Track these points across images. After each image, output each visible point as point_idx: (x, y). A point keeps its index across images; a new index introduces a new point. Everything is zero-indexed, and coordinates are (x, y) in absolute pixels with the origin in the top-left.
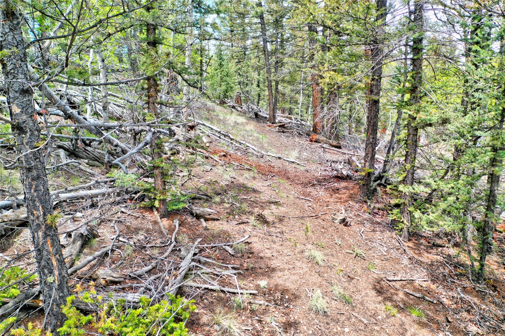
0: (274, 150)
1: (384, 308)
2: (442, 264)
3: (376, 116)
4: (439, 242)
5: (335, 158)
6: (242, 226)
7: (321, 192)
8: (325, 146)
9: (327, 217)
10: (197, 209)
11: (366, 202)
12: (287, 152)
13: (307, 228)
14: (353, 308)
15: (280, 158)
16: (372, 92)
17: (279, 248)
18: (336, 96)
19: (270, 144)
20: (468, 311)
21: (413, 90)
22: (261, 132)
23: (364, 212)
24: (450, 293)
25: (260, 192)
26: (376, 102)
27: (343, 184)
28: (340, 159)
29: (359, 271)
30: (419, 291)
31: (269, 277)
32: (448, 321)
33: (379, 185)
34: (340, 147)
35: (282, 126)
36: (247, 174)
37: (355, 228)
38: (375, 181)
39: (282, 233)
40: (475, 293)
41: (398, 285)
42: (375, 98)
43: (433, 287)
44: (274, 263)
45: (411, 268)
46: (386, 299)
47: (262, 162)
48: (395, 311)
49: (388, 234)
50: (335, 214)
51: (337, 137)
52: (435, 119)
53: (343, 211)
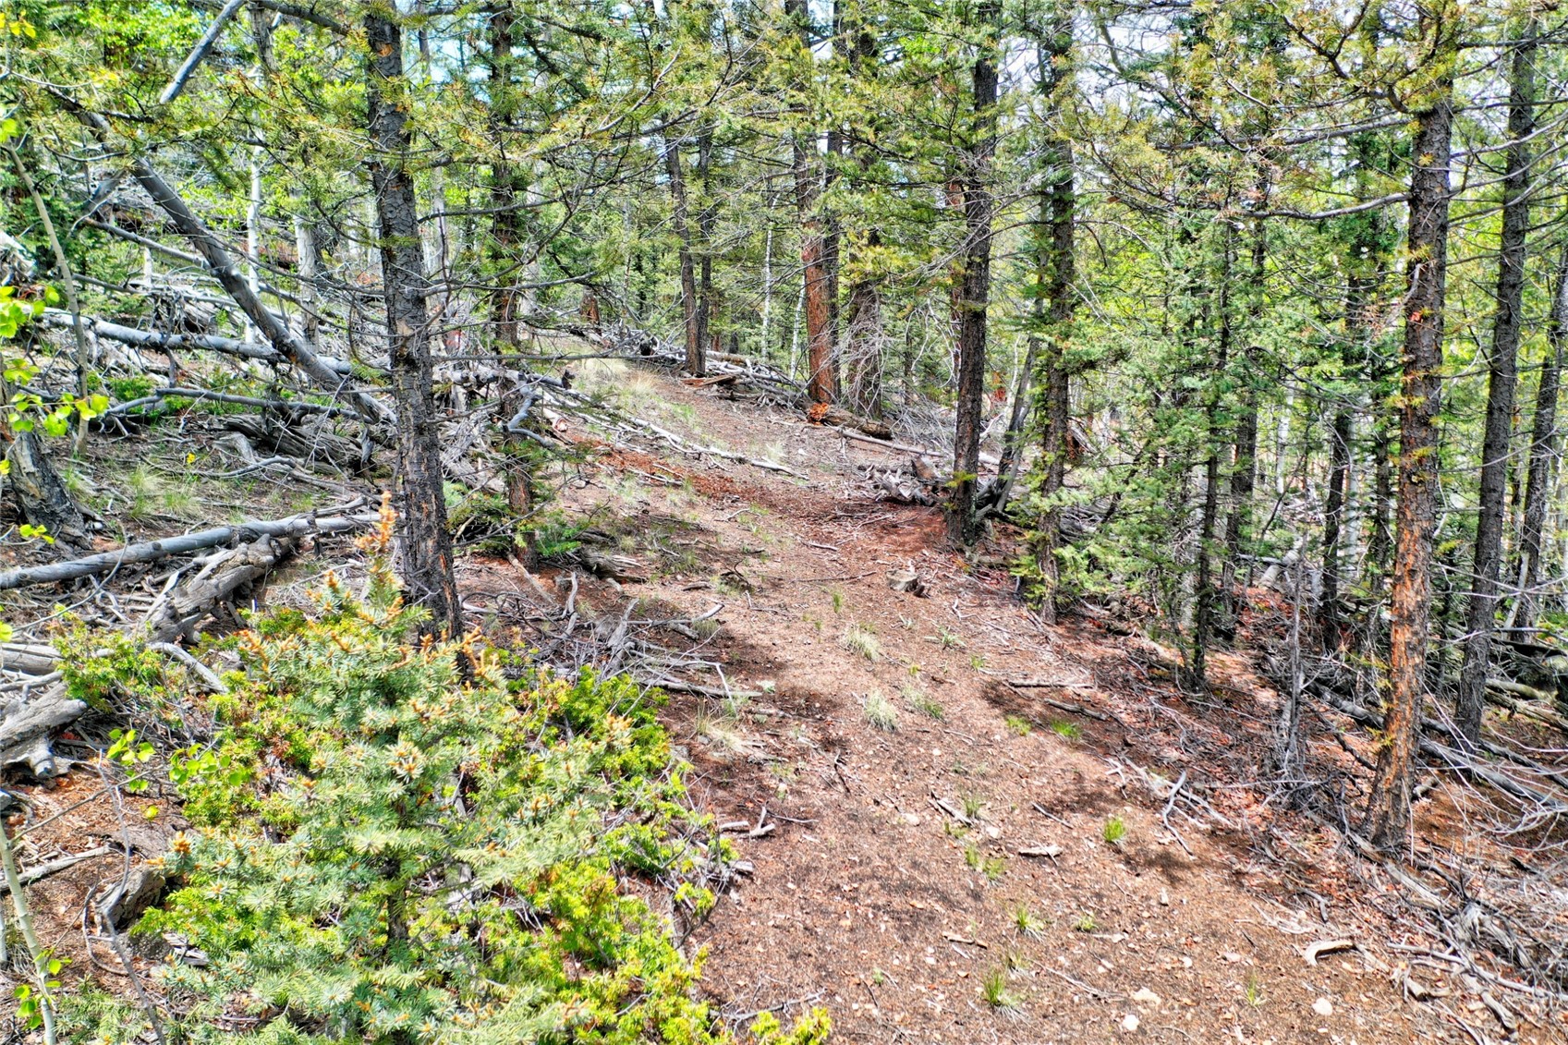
0: (721, 442)
1: (1004, 723)
2: (1125, 663)
3: (979, 348)
4: (1123, 626)
5: (879, 461)
6: (695, 594)
7: (856, 533)
8: (848, 431)
9: (877, 580)
10: (598, 556)
11: (962, 551)
12: (755, 448)
13: (836, 600)
14: (946, 725)
15: (741, 461)
16: (967, 292)
17: (784, 632)
18: (874, 301)
19: (708, 427)
20: (1167, 731)
21: (1057, 290)
22: (676, 398)
23: (958, 571)
24: (1136, 707)
25: (716, 534)
26: (979, 317)
27: (906, 514)
28: (892, 464)
29: (954, 671)
30: (1072, 701)
31: (775, 676)
32: (1127, 744)
33: (991, 515)
34: (887, 437)
35: (728, 383)
36: (673, 496)
37: (938, 599)
38: (979, 507)
39: (785, 607)
40: (1184, 707)
41: (1032, 693)
42: (978, 306)
43: (1103, 696)
44: (780, 655)
45: (1058, 667)
46: (1007, 712)
47: (700, 468)
48: (1025, 728)
49: (1011, 610)
50: (893, 573)
51: (879, 411)
52: (1097, 351)
53: (912, 569)
